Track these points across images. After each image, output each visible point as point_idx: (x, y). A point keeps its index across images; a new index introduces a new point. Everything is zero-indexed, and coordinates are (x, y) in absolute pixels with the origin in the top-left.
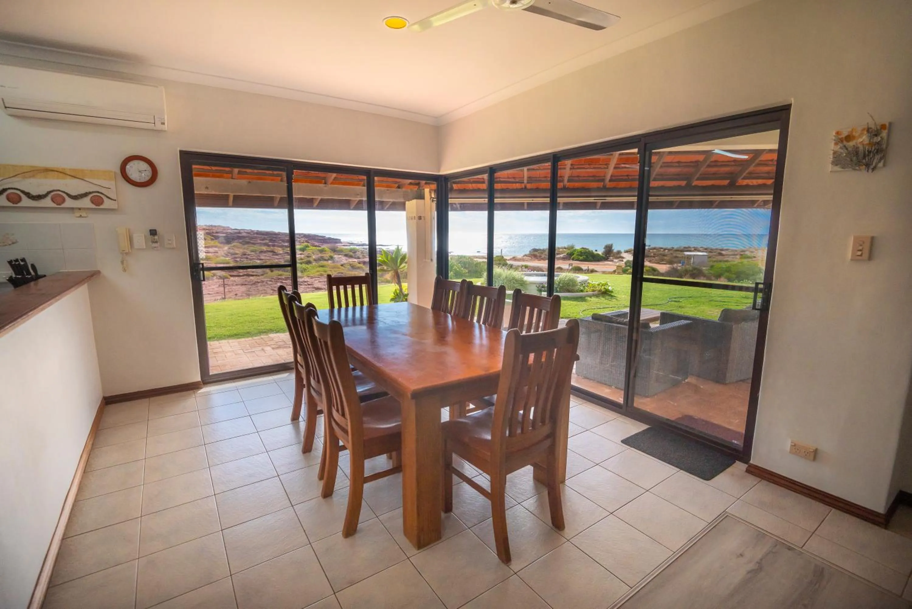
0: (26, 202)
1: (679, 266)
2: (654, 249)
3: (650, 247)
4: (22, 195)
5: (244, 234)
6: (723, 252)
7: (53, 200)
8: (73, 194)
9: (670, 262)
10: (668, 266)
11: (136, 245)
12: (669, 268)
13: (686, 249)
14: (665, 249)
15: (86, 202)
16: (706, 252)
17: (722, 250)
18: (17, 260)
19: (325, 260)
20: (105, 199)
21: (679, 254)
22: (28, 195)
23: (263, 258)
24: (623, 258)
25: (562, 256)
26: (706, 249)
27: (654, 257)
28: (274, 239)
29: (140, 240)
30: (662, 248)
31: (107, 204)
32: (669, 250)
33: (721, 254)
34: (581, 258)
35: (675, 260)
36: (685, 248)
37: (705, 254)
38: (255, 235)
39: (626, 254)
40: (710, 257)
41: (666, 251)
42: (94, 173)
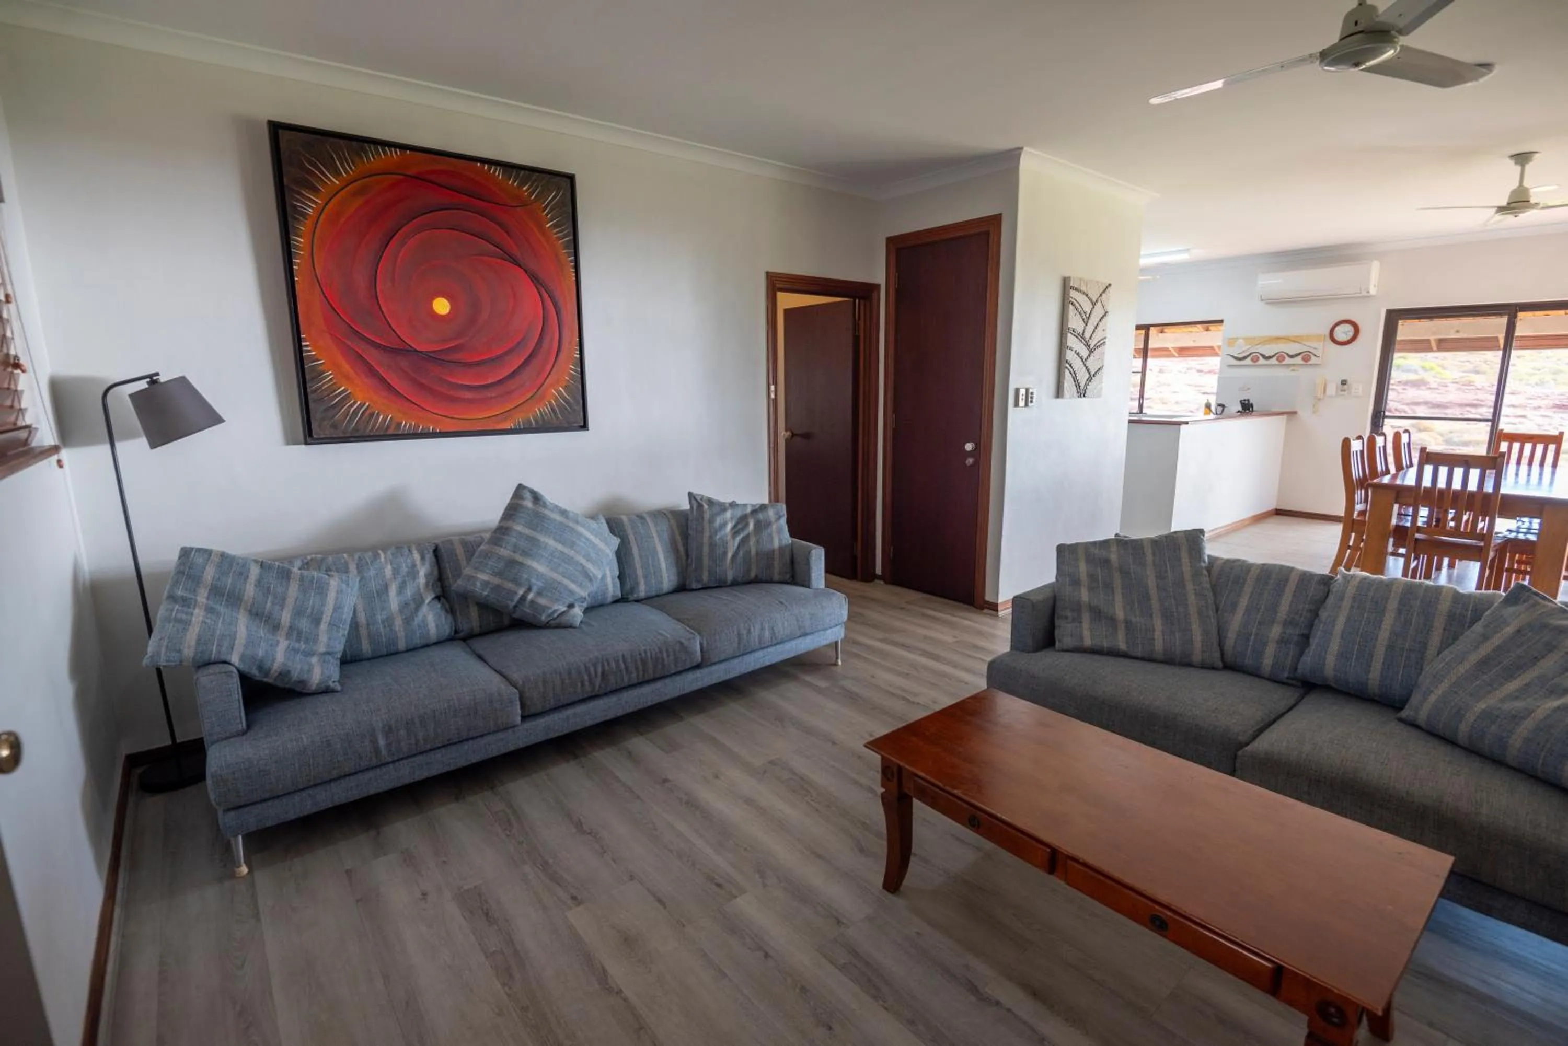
0: (1262, 361)
4: (1261, 358)
7: (1277, 359)
8: (1291, 354)
11: (1328, 392)
15: (1298, 360)
18: (1245, 400)
20: (1312, 356)
22: (1263, 356)
29: (1332, 389)
31: (1313, 360)
42: (1308, 338)
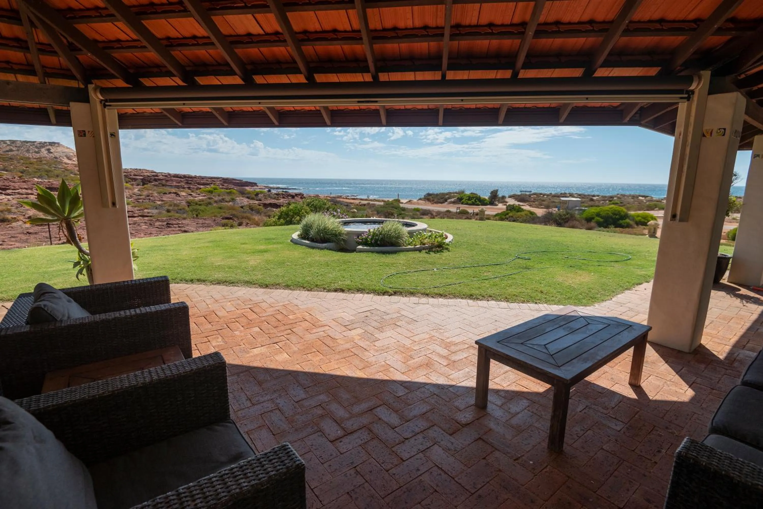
1: (555, 210)
2: (535, 194)
3: (531, 193)
5: (161, 177)
6: (595, 198)
9: (547, 207)
10: (545, 210)
12: (545, 212)
13: (563, 195)
14: (544, 195)
16: (580, 198)
17: (594, 196)
19: (227, 202)
21: (556, 199)
23: (165, 199)
24: (507, 202)
25: (452, 200)
26: (580, 195)
27: (533, 202)
28: (190, 182)
30: (541, 194)
32: (548, 195)
33: (592, 200)
34: (470, 202)
35: (552, 204)
36: (561, 194)
37: (579, 199)
38: (172, 178)
39: (510, 199)
40: (583, 203)
41: (545, 196)
